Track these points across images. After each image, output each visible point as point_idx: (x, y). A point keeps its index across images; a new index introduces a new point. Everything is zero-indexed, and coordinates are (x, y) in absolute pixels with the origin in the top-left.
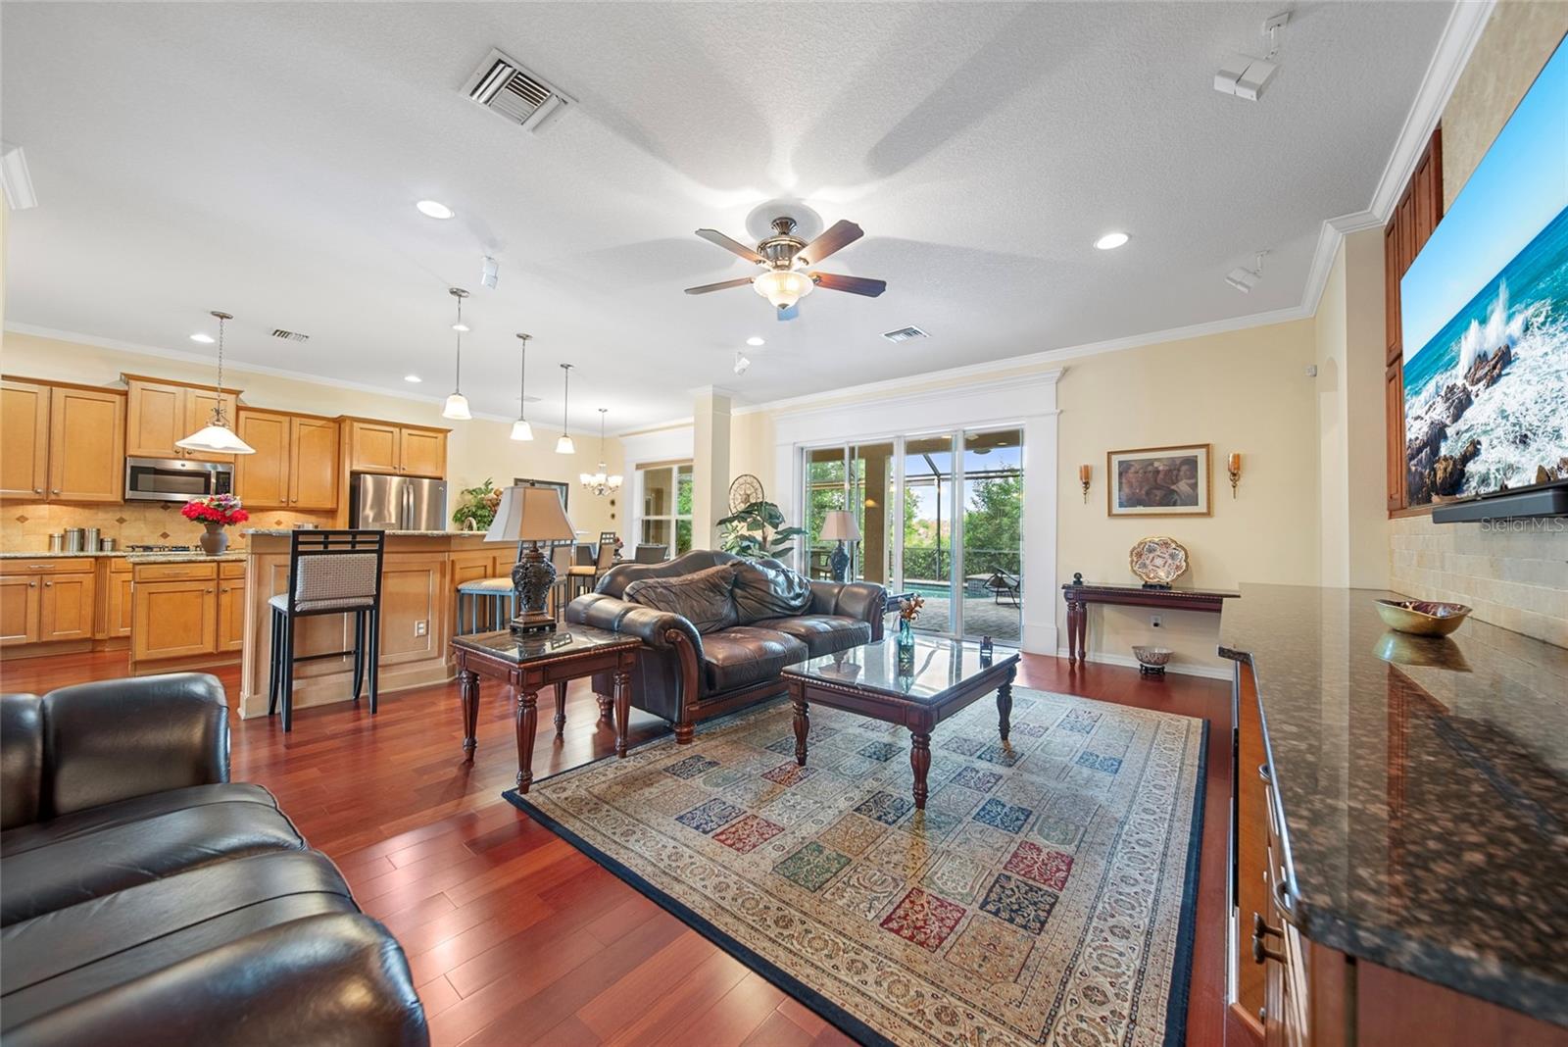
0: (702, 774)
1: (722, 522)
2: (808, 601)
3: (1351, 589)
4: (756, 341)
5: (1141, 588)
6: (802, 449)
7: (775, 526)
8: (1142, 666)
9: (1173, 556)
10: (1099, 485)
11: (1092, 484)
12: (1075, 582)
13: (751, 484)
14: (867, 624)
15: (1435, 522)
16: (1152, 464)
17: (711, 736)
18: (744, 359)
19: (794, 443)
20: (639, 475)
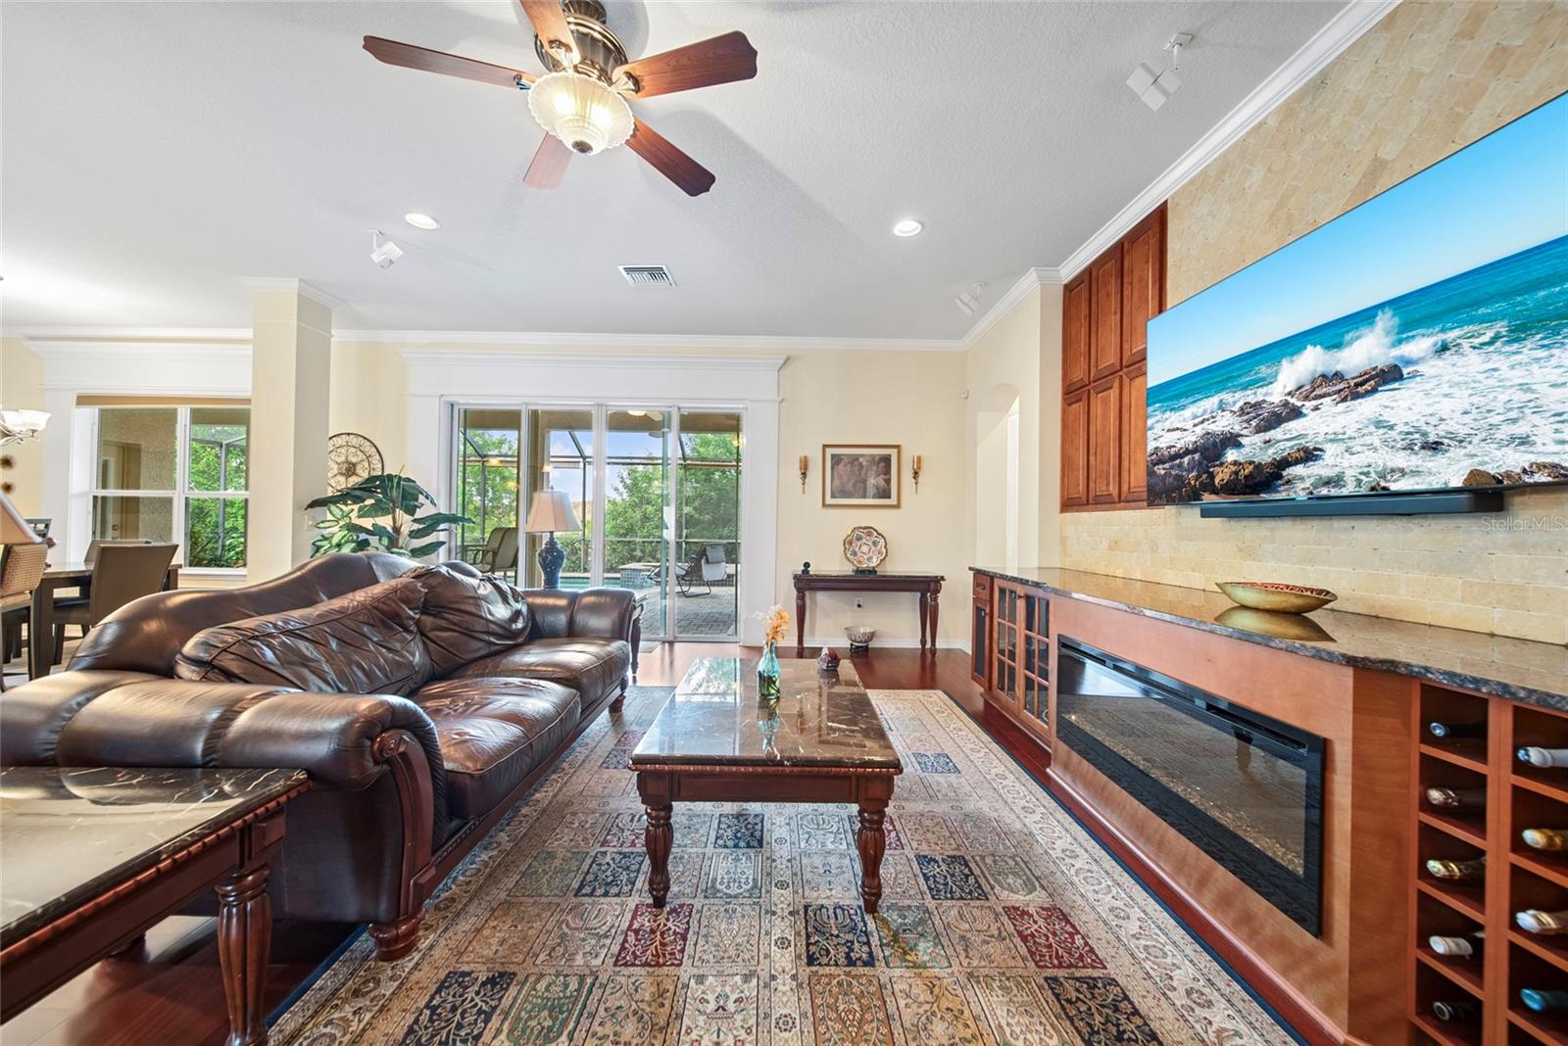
0: (495, 1021)
1: (314, 504)
2: (528, 620)
3: (1039, 568)
4: (421, 220)
5: (851, 573)
6: (452, 405)
7: (411, 511)
8: (852, 645)
9: (875, 544)
10: (815, 475)
11: (808, 474)
12: (803, 571)
13: (359, 448)
14: (619, 643)
15: (1203, 516)
16: (857, 459)
17: (451, 911)
18: (391, 245)
19: (442, 395)
20: (90, 415)
